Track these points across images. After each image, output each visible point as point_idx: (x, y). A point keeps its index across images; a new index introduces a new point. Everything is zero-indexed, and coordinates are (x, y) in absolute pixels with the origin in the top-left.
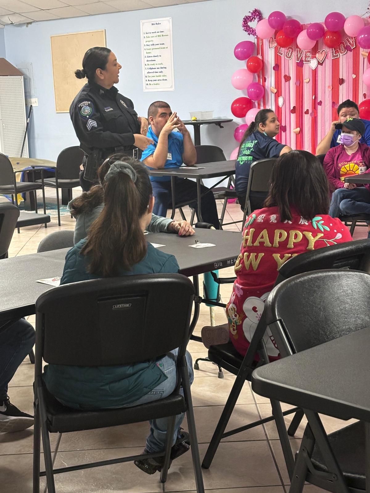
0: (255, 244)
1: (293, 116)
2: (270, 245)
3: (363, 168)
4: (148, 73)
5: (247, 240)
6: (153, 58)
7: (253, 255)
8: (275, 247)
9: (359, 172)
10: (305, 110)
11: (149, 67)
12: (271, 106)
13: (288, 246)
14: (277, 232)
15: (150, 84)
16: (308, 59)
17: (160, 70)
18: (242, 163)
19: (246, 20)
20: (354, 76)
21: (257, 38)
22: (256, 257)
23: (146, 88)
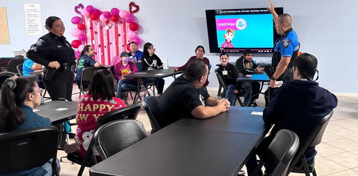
0: (84, 110)
1: (100, 48)
2: (91, 111)
3: (130, 71)
4: (29, 27)
5: (80, 109)
6: (31, 21)
7: (84, 115)
8: (94, 112)
9: (129, 73)
10: (104, 46)
11: (29, 24)
12: (90, 43)
13: (99, 111)
14: (94, 105)
15: (30, 32)
16: (105, 26)
17: (35, 26)
18: (79, 68)
19: (76, 8)
20: (124, 33)
21: (82, 15)
22: (86, 116)
23: (28, 34)
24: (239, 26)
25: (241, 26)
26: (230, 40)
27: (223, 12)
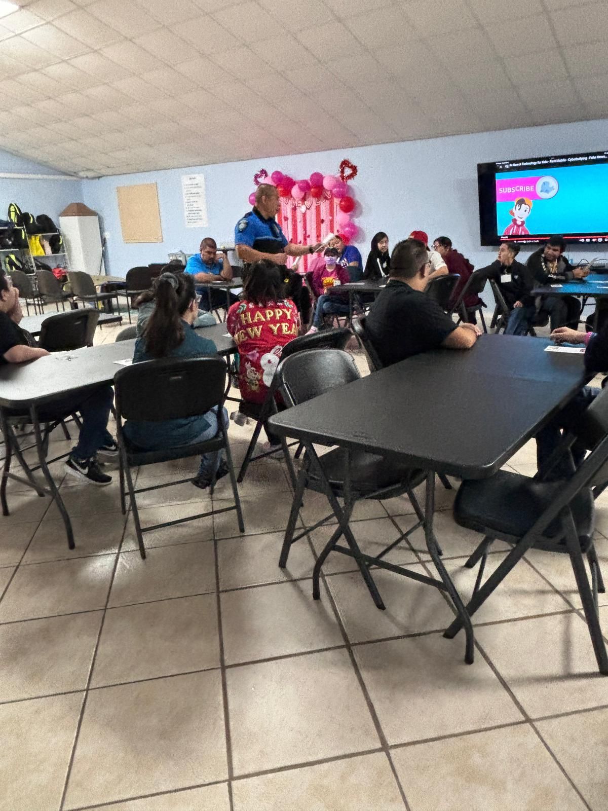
3: (338, 281)
4: (189, 214)
6: (192, 203)
9: (336, 284)
10: (299, 241)
11: (189, 209)
15: (190, 222)
16: (300, 205)
17: (197, 212)
19: (257, 177)
20: (331, 218)
23: (188, 225)
24: (542, 191)
25: (547, 191)
26: (522, 220)
27: (511, 165)
